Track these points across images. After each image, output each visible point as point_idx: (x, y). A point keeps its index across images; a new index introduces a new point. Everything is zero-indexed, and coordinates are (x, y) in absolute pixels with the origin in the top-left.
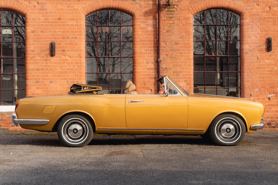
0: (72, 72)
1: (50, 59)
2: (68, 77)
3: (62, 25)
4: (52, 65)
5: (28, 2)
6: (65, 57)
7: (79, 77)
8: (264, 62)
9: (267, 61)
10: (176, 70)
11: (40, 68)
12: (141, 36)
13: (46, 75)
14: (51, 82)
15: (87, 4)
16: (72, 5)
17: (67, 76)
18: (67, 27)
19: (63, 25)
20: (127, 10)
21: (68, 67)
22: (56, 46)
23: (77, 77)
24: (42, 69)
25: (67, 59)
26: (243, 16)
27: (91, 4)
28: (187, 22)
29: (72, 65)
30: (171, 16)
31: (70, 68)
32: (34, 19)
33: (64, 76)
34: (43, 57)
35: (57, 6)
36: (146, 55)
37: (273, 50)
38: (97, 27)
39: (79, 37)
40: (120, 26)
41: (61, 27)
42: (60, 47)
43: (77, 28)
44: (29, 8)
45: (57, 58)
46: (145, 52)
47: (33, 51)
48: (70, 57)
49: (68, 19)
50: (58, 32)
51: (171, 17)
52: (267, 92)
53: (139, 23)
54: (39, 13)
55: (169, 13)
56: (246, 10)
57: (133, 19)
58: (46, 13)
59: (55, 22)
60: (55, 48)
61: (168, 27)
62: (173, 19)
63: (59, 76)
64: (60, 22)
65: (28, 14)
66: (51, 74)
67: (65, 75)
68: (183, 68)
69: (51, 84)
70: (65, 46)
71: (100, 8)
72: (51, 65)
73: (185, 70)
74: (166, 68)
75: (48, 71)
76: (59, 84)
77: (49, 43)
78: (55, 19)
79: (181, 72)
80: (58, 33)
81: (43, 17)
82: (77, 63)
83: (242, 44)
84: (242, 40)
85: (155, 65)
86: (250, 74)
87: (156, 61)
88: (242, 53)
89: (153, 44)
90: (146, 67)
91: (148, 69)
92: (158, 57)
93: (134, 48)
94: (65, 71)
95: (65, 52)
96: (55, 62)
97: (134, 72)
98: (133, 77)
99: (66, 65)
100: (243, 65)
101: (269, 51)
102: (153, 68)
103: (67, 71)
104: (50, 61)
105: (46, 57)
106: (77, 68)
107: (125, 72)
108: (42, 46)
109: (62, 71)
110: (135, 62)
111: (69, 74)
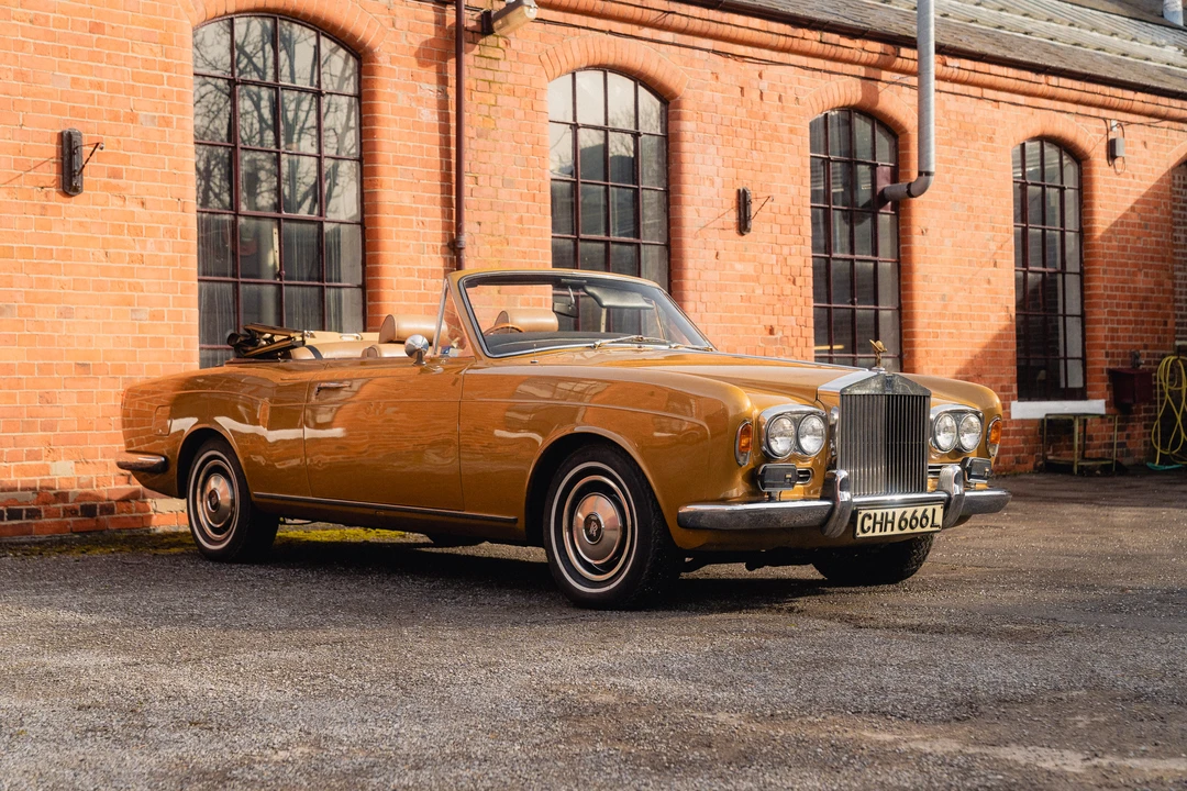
0: (154, 270)
1: (61, 207)
2: (136, 294)
3: (109, 56)
4: (70, 236)
6: (119, 202)
7: (179, 295)
8: (733, 268)
9: (739, 266)
11: (15, 245)
12: (398, 143)
13: (45, 280)
14: (66, 313)
17: (130, 290)
18: (129, 70)
19: (110, 59)
20: (350, 30)
21: (138, 251)
23: (171, 296)
24: (27, 252)
25: (133, 213)
26: (678, 105)
28: (536, 107)
29: (152, 240)
30: (489, 75)
31: (143, 252)
33: (122, 289)
34: (27, 194)
36: (414, 218)
37: (752, 232)
39: (178, 119)
41: (103, 65)
43: (169, 78)
45: (91, 207)
46: (414, 206)
48: (143, 204)
49: (131, 35)
50: (92, 85)
51: (490, 82)
53: (389, 90)
55: (484, 63)
56: (688, 88)
57: (368, 70)
59: (78, 41)
61: (481, 118)
62: (495, 87)
63: (100, 287)
64: (99, 43)
66: (63, 277)
67: (123, 282)
69: (64, 320)
70: (122, 152)
72: (63, 233)
75: (53, 261)
76: (100, 321)
77: (53, 132)
78: (76, 25)
79: (520, 291)
80: (90, 92)
83: (678, 202)
84: (679, 190)
85: (445, 259)
86: (701, 307)
87: (448, 245)
88: (679, 233)
89: (439, 178)
90: (416, 267)
91: (423, 273)
92: (459, 230)
93: (374, 186)
94: (123, 268)
95: (124, 181)
96: (81, 224)
97: (377, 284)
98: (368, 303)
99: (126, 237)
100: (680, 276)
101: (743, 235)
102: (438, 271)
103: (132, 265)
104: (61, 215)
105: (44, 198)
106: (171, 254)
107: (338, 284)
108: (22, 143)
109: (109, 264)
110: (381, 245)
111: (141, 281)
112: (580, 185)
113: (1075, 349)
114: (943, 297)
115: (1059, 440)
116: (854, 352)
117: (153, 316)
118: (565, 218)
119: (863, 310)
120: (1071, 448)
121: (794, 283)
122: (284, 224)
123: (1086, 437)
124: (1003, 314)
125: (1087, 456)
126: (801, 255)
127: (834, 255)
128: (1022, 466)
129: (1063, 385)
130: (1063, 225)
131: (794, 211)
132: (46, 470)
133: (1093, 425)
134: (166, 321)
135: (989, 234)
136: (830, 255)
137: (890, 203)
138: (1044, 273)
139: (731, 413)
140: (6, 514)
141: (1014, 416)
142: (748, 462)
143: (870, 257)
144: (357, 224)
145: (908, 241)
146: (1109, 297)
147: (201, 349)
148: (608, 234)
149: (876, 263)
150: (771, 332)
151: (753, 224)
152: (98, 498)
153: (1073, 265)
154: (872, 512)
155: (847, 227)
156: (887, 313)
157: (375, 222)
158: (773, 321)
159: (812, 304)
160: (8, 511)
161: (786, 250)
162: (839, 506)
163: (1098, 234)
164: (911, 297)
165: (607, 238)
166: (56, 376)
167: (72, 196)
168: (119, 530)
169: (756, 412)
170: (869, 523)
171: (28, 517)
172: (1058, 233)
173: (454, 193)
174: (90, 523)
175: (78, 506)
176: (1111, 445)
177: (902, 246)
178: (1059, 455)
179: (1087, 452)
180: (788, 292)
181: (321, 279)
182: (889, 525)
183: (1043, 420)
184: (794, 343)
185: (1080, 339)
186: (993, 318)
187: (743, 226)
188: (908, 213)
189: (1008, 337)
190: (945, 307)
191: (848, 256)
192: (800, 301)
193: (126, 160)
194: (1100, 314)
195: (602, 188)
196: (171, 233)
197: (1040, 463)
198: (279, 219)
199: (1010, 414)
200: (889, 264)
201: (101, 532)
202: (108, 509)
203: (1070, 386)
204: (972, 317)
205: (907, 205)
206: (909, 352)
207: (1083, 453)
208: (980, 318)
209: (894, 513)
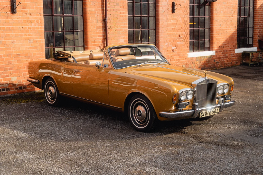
0: (34, 30)
1: (11, 17)
2: (30, 37)
4: (14, 24)
6: (25, 15)
7: (40, 36)
8: (171, 21)
9: (172, 21)
10: (117, 28)
11: (1, 27)
13: (8, 34)
14: (13, 42)
17: (28, 36)
21: (30, 26)
23: (38, 36)
24: (3, 28)
25: (28, 17)
29: (33, 23)
31: (31, 27)
33: (26, 36)
34: (3, 14)
36: (95, 14)
37: (175, 12)
45: (19, 16)
46: (95, 11)
48: (31, 15)
52: (172, 45)
63: (21, 35)
67: (27, 34)
68: (122, 27)
69: (13, 44)
70: (25, 2)
72: (12, 23)
73: (124, 28)
74: (111, 27)
75: (10, 30)
76: (22, 44)
79: (121, 30)
83: (158, 6)
84: (158, 3)
85: (103, 24)
86: (163, 31)
87: (103, 20)
88: (158, 14)
89: (101, 4)
90: (96, 26)
91: (97, 27)
92: (106, 17)
93: (86, 7)
94: (27, 30)
95: (26, 9)
96: (16, 21)
97: (86, 30)
98: (84, 35)
99: (27, 23)
100: (158, 24)
101: (173, 13)
102: (101, 26)
103: (29, 30)
104: (11, 19)
105: (7, 15)
106: (38, 26)
107: (77, 31)
108: (2, 2)
109: (23, 30)
110: (87, 21)
111: (31, 33)
112: (135, 3)
113: (251, 35)
114: (220, 25)
115: (246, 57)
116: (199, 39)
117: (34, 42)
118: (131, 12)
119: (201, 29)
120: (249, 59)
121: (185, 24)
122: (64, 17)
123: (252, 56)
124: (234, 28)
125: (252, 61)
126: (187, 17)
127: (195, 16)
128: (237, 64)
129: (248, 43)
130: (249, 5)
131: (185, 6)
132: (10, 79)
133: (254, 54)
134: (37, 43)
135: (231, 9)
136: (194, 16)
137: (208, 3)
138: (244, 17)
139: (172, 91)
140: (1, 90)
141: (236, 52)
142: (175, 103)
143: (203, 16)
144: (82, 16)
145: (212, 12)
146: (259, 22)
147: (45, 48)
148: (141, 15)
149: (204, 18)
150: (179, 36)
151: (176, 11)
152: (23, 85)
153: (251, 15)
154: (203, 112)
155: (198, 9)
156: (207, 30)
157: (86, 16)
158: (179, 33)
159: (189, 28)
160: (2, 89)
161: (183, 16)
162: (196, 111)
163: (258, 7)
164: (213, 26)
165: (141, 16)
166: (12, 57)
167: (14, 14)
168: (28, 92)
169: (178, 91)
170: (202, 114)
171: (7, 90)
172: (248, 7)
173: (105, 7)
174: (21, 91)
175: (18, 87)
176: (258, 58)
177: (211, 13)
178: (246, 61)
179: (253, 60)
180: (183, 26)
181: (73, 30)
182: (207, 114)
183: (242, 53)
184: (185, 38)
185: (252, 33)
186: (232, 29)
187: (173, 11)
188: (213, 5)
189: (235, 34)
190: (221, 28)
191: (198, 16)
192: (186, 28)
193: (26, 4)
194: (257, 27)
195: (140, 3)
196: (38, 21)
197: (242, 63)
198: (63, 16)
199: (235, 52)
200: (208, 18)
201: (24, 93)
202: (25, 87)
203: (249, 44)
204: (227, 30)
205: (212, 3)
206: (212, 39)
207: (252, 60)
208: (229, 29)
209: (208, 111)
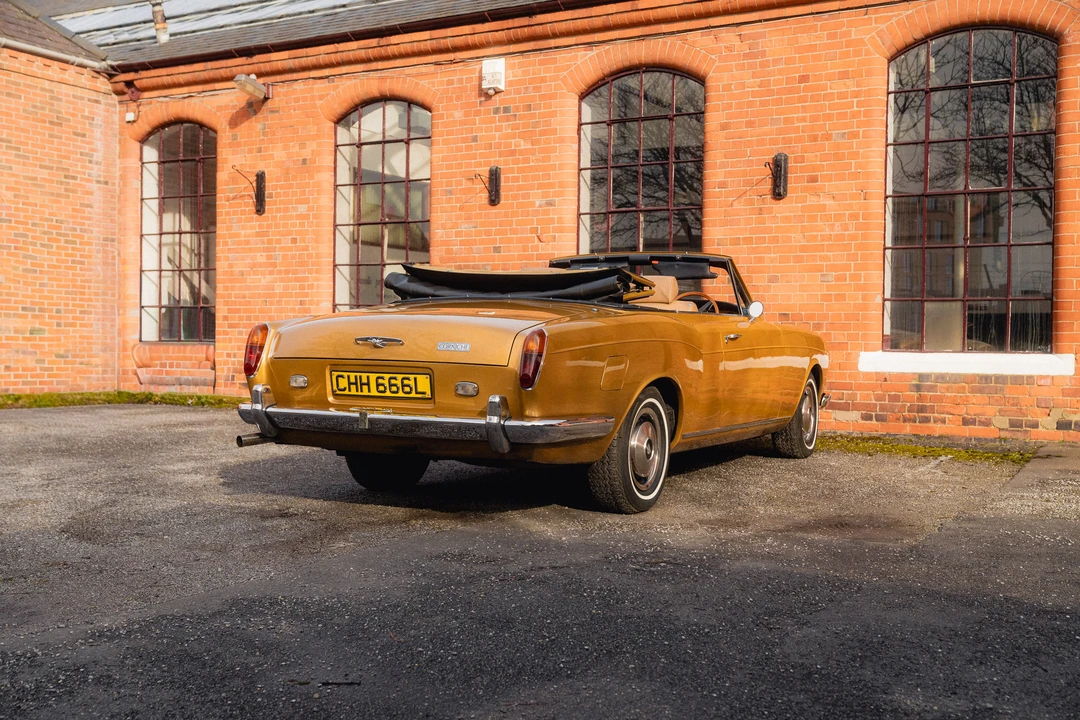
0: (839, 245)
1: (773, 208)
2: (825, 264)
3: (812, 96)
4: (778, 227)
5: (712, 37)
6: (816, 199)
13: (760, 258)
14: (773, 279)
15: (893, 21)
16: (844, 29)
17: (820, 261)
18: (827, 103)
19: (813, 99)
21: (827, 232)
22: (791, 164)
23: (853, 263)
24: (748, 241)
25: (825, 205)
27: (907, 17)
29: (839, 223)
31: (833, 233)
32: (727, 88)
33: (814, 260)
34: (751, 202)
35: (797, 38)
38: (927, 93)
39: (863, 131)
40: (1007, 82)
41: (808, 104)
42: (803, 169)
43: (858, 102)
44: (713, 57)
45: (794, 205)
47: (723, 185)
48: (834, 197)
49: (830, 77)
50: (798, 120)
53: (1078, 65)
54: (741, 67)
57: (1059, 52)
58: (763, 65)
59: (790, 91)
60: (786, 173)
63: (798, 259)
64: (806, 89)
65: (711, 74)
67: (815, 256)
69: (772, 284)
70: (819, 163)
71: (938, 26)
72: (773, 225)
75: (766, 245)
76: (798, 284)
77: (769, 158)
78: (789, 81)
80: (797, 125)
81: (753, 77)
82: (854, 217)
94: (816, 246)
95: (819, 183)
96: (786, 218)
99: (819, 223)
103: (822, 243)
104: (772, 213)
105: (762, 203)
106: (854, 232)
108: (748, 168)
109: (806, 243)
110: (1062, 206)
111: (829, 254)
117: (838, 279)
122: (971, 198)
134: (848, 282)
157: (1058, 186)
167: (779, 200)
193: (821, 168)
198: (965, 194)
